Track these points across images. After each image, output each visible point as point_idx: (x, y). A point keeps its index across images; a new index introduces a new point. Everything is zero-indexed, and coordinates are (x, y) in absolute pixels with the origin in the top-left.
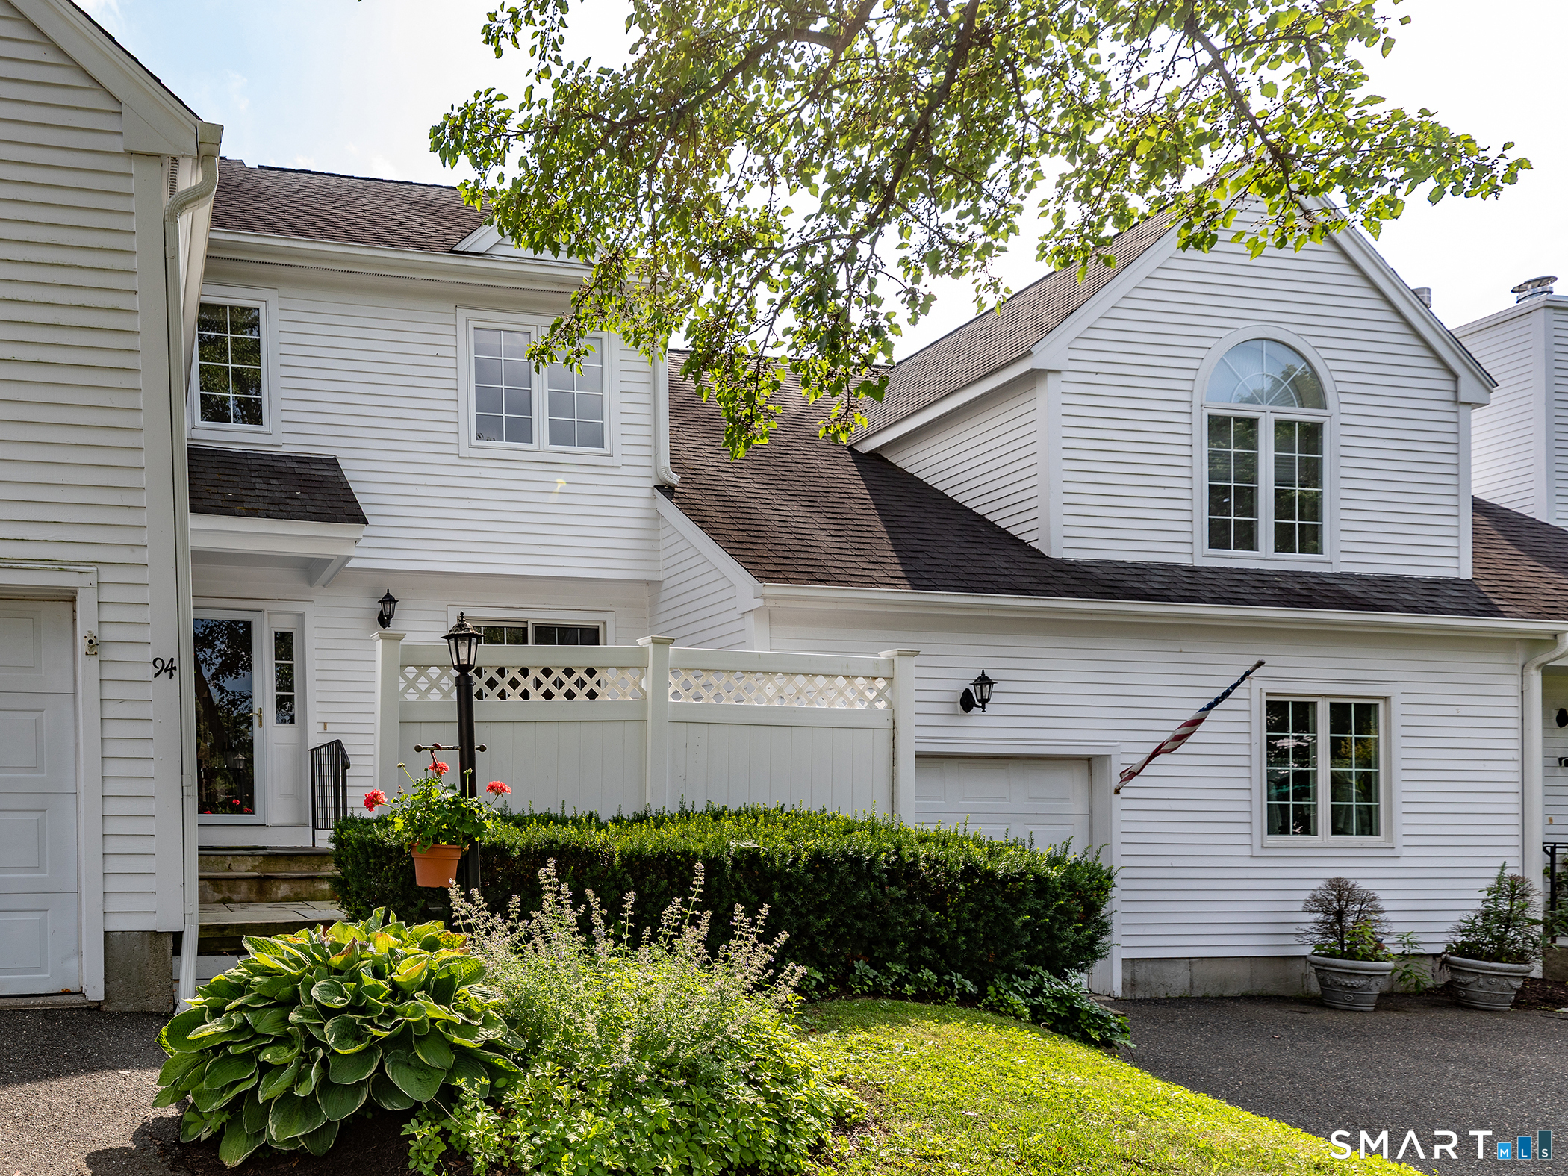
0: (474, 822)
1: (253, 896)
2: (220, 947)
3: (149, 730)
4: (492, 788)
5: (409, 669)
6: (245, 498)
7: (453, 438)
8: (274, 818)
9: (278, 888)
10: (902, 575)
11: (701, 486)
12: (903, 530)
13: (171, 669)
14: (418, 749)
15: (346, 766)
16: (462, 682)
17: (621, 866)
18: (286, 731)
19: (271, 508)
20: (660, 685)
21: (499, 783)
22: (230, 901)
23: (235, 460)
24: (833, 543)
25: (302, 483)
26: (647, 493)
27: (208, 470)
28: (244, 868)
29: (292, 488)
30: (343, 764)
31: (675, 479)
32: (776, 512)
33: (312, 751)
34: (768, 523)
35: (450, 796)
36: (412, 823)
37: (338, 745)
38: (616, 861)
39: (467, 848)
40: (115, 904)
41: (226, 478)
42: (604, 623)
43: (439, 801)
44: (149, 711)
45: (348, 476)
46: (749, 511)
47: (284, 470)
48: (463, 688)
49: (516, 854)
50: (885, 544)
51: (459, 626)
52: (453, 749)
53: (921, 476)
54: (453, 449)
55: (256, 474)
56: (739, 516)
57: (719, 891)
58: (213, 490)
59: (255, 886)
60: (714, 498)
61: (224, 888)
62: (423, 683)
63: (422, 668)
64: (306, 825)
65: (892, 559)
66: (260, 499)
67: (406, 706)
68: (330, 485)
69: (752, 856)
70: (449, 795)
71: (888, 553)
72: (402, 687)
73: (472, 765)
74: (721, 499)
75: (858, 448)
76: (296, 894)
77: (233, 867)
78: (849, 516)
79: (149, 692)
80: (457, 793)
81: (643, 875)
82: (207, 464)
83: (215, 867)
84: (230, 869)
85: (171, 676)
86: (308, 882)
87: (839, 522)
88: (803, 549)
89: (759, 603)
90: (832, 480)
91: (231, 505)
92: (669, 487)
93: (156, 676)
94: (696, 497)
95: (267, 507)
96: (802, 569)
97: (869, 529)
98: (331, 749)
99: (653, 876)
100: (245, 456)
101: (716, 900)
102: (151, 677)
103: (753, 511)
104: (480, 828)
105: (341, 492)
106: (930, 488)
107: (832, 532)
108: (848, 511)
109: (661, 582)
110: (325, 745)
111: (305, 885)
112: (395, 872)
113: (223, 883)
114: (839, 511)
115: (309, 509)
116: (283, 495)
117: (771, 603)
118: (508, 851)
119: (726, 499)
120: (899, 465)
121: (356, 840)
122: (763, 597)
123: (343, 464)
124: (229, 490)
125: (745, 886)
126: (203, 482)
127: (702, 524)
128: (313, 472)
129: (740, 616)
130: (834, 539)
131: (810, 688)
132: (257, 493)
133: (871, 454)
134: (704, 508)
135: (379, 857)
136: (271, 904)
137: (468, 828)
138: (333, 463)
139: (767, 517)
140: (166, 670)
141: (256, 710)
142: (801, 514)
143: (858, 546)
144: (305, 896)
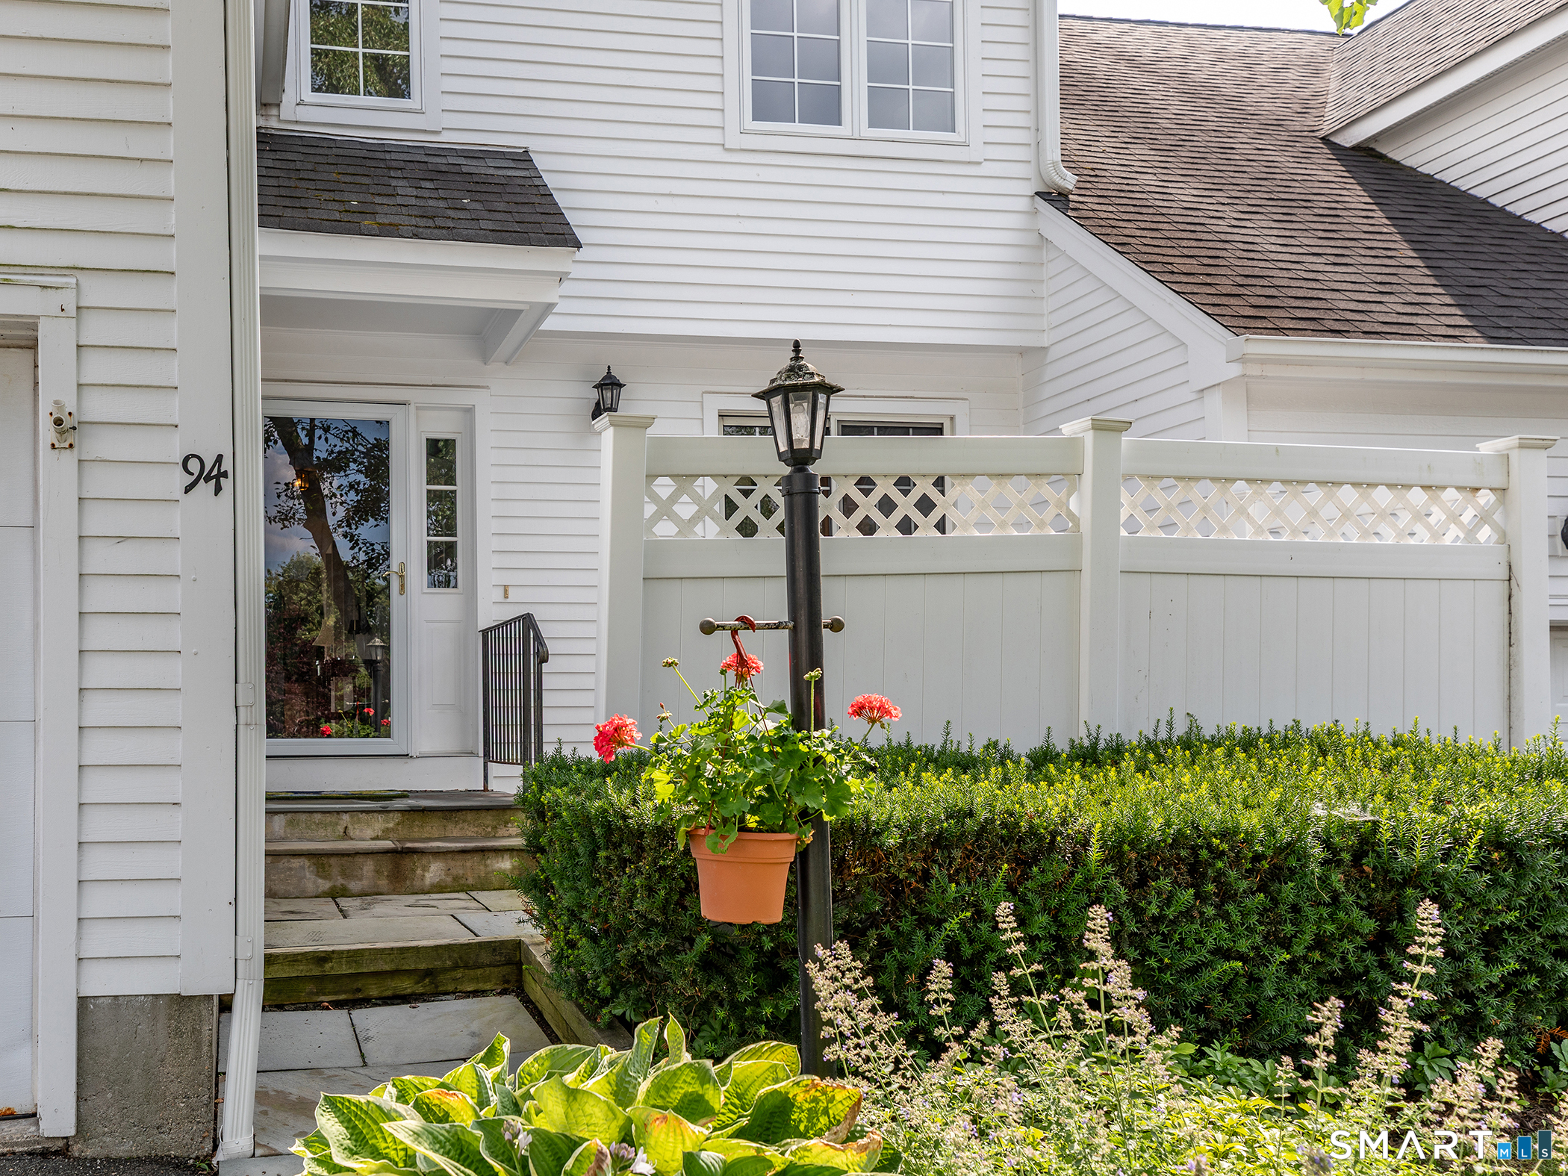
0: (826, 782)
1: (383, 883)
2: (317, 994)
3: (172, 596)
4: (859, 710)
5: (660, 480)
6: (378, 209)
7: (714, 119)
8: (423, 744)
9: (425, 869)
10: (1465, 322)
11: (1109, 193)
12: (1443, 255)
13: (218, 477)
14: (708, 628)
15: (543, 658)
16: (798, 486)
17: (1104, 862)
18: (445, 601)
19: (422, 222)
20: (1105, 506)
21: (876, 698)
22: (345, 893)
23: (364, 153)
24: (1335, 275)
25: (472, 187)
26: (1023, 204)
27: (321, 168)
28: (369, 833)
29: (457, 194)
30: (537, 653)
31: (1069, 181)
32: (1236, 230)
33: (485, 633)
34: (1227, 246)
35: (771, 725)
36: (693, 786)
37: (528, 621)
38: (1095, 854)
39: (808, 839)
40: (100, 941)
41: (348, 179)
42: (952, 418)
43: (752, 738)
44: (171, 559)
45: (547, 179)
46: (1193, 228)
47: (444, 168)
48: (799, 500)
49: (892, 840)
50: (1419, 275)
51: (791, 369)
52: (777, 626)
53: (1447, 177)
54: (714, 136)
55: (399, 174)
56: (1179, 235)
57: (1295, 909)
58: (327, 196)
59: (386, 864)
60: (1132, 209)
61: (335, 871)
62: (686, 509)
63: (685, 479)
64: (472, 754)
65: (1440, 299)
66: (404, 210)
67: (656, 549)
68: (518, 190)
69: (1366, 841)
70: (769, 725)
71: (1432, 290)
72: (647, 514)
73: (816, 661)
74: (1144, 210)
75: (1337, 140)
76: (456, 879)
77: (351, 832)
78: (1352, 235)
79: (173, 521)
80: (783, 720)
81: (1142, 882)
82: (318, 159)
83: (322, 833)
84: (346, 835)
85: (218, 489)
86: (477, 858)
87: (1339, 243)
88: (1293, 283)
89: (1235, 370)
90: (1309, 184)
91: (355, 218)
92: (1060, 194)
93: (188, 489)
94: (1104, 208)
95: (413, 221)
96: (1299, 314)
97: (1389, 253)
98: (517, 629)
99: (1165, 883)
100: (383, 148)
101: (1289, 929)
102: (178, 492)
103: (1198, 228)
104: (838, 794)
105: (536, 200)
106: (1465, 194)
107: (1332, 259)
108: (1347, 227)
109: (1044, 349)
110: (506, 623)
111: (471, 862)
112: (649, 878)
113: (333, 861)
114: (1334, 227)
115: (483, 224)
116: (442, 204)
117: (1254, 370)
118: (877, 834)
119: (1151, 210)
120: (1408, 163)
121: (569, 808)
122: (1243, 359)
123: (539, 162)
124: (353, 196)
125: (1351, 899)
126: (311, 185)
127: (1121, 247)
128: (491, 171)
129: (1194, 396)
130: (1337, 269)
131: (1365, 508)
132: (399, 200)
133: (1357, 148)
134: (1121, 224)
135: (617, 846)
136: (411, 899)
137: (814, 797)
138: (524, 158)
139: (1223, 237)
140: (207, 480)
141: (395, 567)
142: (1275, 232)
143: (1379, 279)
144: (470, 881)
